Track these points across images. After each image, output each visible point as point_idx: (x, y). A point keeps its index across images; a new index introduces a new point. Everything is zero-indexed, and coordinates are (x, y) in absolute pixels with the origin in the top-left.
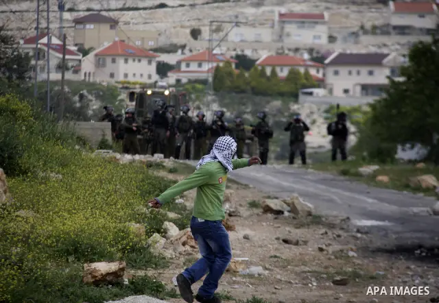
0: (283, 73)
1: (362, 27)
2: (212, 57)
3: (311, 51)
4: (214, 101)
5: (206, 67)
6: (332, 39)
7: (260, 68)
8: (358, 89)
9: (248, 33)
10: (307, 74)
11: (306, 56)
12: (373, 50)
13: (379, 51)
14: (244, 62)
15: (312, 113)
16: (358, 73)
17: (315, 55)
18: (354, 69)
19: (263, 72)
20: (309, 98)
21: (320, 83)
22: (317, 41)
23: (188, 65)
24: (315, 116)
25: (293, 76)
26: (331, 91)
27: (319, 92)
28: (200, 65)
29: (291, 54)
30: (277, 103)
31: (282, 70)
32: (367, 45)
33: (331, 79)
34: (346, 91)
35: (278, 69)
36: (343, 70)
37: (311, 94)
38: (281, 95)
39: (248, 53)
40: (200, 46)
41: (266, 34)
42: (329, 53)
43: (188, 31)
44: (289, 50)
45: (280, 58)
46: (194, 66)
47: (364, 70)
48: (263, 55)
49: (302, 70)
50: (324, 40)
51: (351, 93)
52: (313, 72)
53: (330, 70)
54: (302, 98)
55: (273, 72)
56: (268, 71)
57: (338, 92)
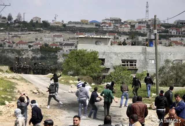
0: (54, 47)
1: (70, 38)
2: (40, 44)
3: (60, 43)
5: (39, 46)
6: (64, 40)
7: (49, 46)
8: (69, 50)
9: (47, 39)
10: (59, 47)
11: (59, 44)
12: (72, 42)
13: (73, 43)
14: (46, 45)
16: (69, 47)
17: (61, 43)
18: (68, 47)
20: (59, 52)
21: (61, 49)
23: (35, 46)
24: (60, 56)
25: (56, 48)
26: (64, 51)
27: (61, 51)
28: (37, 46)
29: (56, 43)
30: (53, 53)
32: (71, 42)
33: (63, 48)
34: (67, 51)
35: (53, 46)
36: (66, 47)
37: (60, 51)
38: (54, 52)
39: (47, 43)
40: (38, 42)
41: (51, 39)
42: (63, 43)
43: (35, 39)
45: (54, 44)
46: (36, 46)
47: (70, 47)
48: (50, 43)
49: (58, 47)
50: (62, 41)
52: (60, 47)
53: (63, 47)
54: (58, 52)
55: (52, 47)
56: (51, 47)
57: (65, 51)
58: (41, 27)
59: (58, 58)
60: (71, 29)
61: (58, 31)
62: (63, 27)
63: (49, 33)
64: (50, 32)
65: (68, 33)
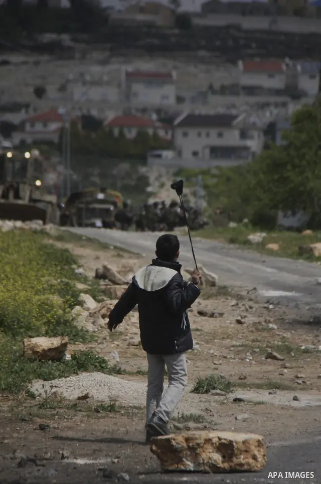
0: (131, 134)
1: (211, 87)
2: (59, 118)
3: (158, 111)
4: (60, 163)
5: (53, 126)
6: (180, 100)
7: (107, 129)
8: (207, 151)
9: (95, 93)
10: (155, 135)
11: (154, 117)
12: (221, 110)
13: (228, 112)
14: (91, 123)
15: (160, 176)
16: (208, 135)
17: (163, 116)
18: (204, 131)
19: (111, 133)
20: (157, 161)
21: (169, 145)
22: (165, 102)
23: (32, 125)
24: (164, 179)
25: (142, 137)
26: (180, 153)
27: (168, 154)
28: (45, 125)
29: (139, 115)
30: (125, 166)
31: (130, 131)
32: (216, 106)
33: (180, 140)
34: (195, 154)
35: (126, 130)
36: (193, 132)
37: (159, 156)
38: (128, 157)
39: (94, 113)
40: (43, 105)
41: (113, 94)
42: (177, 115)
43: (31, 90)
44: (137, 110)
45: (127, 119)
46: (39, 127)
47: (214, 132)
48: (110, 116)
49: (151, 131)
50: (172, 101)
51: (200, 155)
52: (161, 133)
53: (179, 133)
54: (150, 160)
55: (121, 134)
56: (116, 131)
57: (187, 154)
58: (64, 30)
59: (149, 189)
60: (218, 43)
61: (152, 51)
62: (176, 31)
63: (104, 63)
64: (107, 53)
65: (202, 61)
